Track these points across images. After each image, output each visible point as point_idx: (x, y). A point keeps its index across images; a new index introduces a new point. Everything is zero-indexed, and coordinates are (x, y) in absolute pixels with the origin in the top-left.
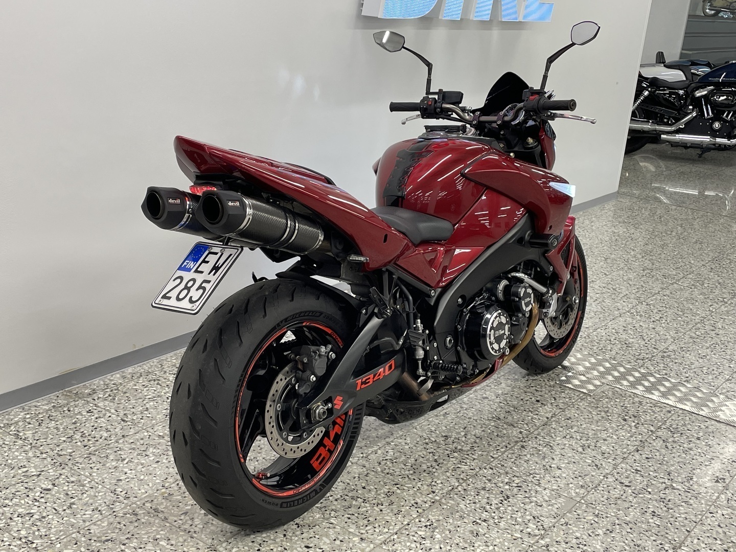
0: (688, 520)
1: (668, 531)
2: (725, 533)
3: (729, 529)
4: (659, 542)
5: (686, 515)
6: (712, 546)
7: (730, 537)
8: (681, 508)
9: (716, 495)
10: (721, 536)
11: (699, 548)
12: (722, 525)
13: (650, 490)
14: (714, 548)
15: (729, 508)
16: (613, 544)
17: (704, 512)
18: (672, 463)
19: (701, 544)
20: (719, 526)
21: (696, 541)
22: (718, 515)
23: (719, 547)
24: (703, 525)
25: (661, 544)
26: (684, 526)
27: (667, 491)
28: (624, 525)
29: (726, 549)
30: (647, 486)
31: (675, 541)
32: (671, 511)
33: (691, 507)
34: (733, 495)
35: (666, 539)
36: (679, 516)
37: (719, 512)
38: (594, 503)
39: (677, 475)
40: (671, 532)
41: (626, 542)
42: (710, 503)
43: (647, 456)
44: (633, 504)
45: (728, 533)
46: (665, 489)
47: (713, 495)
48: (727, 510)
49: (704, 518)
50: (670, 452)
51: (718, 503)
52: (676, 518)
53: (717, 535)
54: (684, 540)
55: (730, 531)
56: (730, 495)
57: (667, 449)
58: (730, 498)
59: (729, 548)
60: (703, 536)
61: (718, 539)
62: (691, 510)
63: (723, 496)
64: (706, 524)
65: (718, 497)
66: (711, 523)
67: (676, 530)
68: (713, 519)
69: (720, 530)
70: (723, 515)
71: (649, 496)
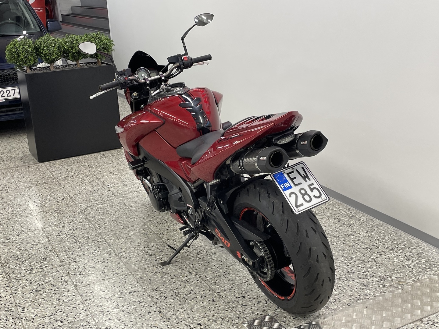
0: (88, 300)
1: (87, 289)
2: (68, 306)
3: (70, 309)
4: (84, 283)
5: (92, 301)
6: (66, 297)
7: (65, 306)
8: (98, 302)
9: (97, 321)
10: (68, 304)
11: (69, 293)
12: (74, 309)
13: (121, 299)
14: (64, 297)
15: (83, 319)
16: (95, 270)
17: (88, 308)
18: (138, 320)
19: (70, 295)
20: (75, 307)
21: (74, 294)
22: (81, 311)
23: (63, 299)
24: (81, 302)
25: (82, 283)
26: (86, 296)
27: (115, 304)
28: (104, 278)
29: (60, 301)
30: (124, 299)
31: (80, 288)
32: (100, 298)
33: (97, 306)
34: (91, 327)
35: (83, 286)
36: (94, 298)
37: (84, 314)
38: (126, 276)
39: (125, 315)
40: (86, 290)
41: (93, 274)
42: (93, 314)
43: (152, 313)
44: (115, 288)
45: (68, 307)
46: (117, 304)
47: (98, 319)
48: (82, 317)
49: (85, 306)
50: (149, 325)
51: (90, 318)
52: (93, 296)
53: (70, 303)
54: (77, 290)
55: (68, 309)
56: (92, 326)
57: (153, 326)
58: (90, 325)
59: (59, 302)
60: (74, 298)
61: (68, 302)
62: (94, 304)
63: (94, 323)
64: (81, 304)
65: (94, 320)
66: (79, 306)
67: (86, 292)
68: (81, 308)
69: (72, 306)
70: (80, 314)
71: (117, 296)
